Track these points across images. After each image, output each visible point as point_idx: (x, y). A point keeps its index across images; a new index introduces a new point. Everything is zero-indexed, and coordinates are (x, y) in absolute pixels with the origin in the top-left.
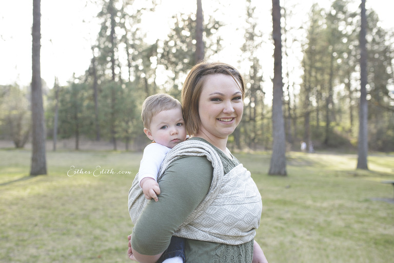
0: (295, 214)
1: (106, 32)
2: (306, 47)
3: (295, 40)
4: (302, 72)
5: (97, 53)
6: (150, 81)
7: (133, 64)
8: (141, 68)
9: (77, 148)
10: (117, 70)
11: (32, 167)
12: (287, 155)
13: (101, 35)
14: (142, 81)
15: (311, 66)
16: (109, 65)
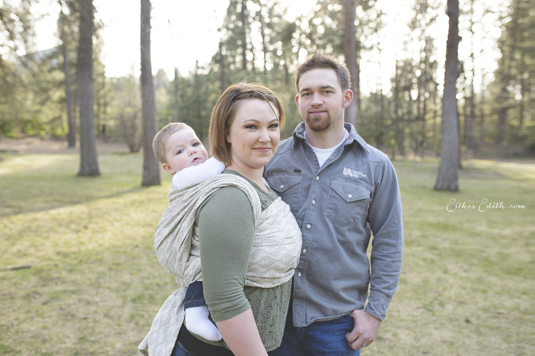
0: (456, 242)
1: (235, 8)
2: (508, 20)
3: (488, 11)
4: (499, 55)
5: (225, 35)
6: (292, 69)
7: (271, 48)
8: (280, 53)
10: (249, 56)
11: (144, 177)
12: (464, 163)
13: (229, 12)
14: (281, 68)
15: (513, 48)
16: (240, 50)
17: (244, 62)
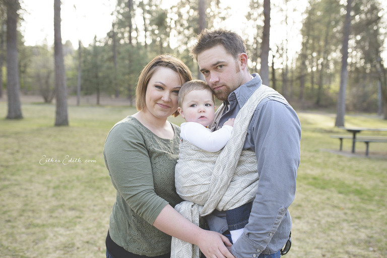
5: (116, 18)
6: (165, 45)
7: (150, 28)
8: (157, 32)
9: (98, 103)
10: (134, 34)
14: (158, 43)
16: (127, 29)
17: (130, 38)
